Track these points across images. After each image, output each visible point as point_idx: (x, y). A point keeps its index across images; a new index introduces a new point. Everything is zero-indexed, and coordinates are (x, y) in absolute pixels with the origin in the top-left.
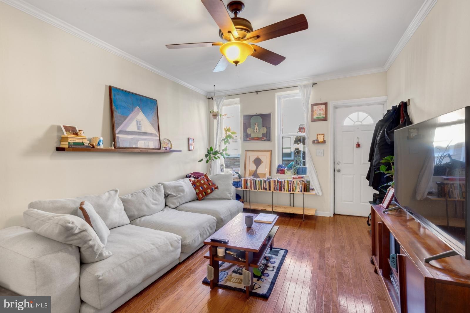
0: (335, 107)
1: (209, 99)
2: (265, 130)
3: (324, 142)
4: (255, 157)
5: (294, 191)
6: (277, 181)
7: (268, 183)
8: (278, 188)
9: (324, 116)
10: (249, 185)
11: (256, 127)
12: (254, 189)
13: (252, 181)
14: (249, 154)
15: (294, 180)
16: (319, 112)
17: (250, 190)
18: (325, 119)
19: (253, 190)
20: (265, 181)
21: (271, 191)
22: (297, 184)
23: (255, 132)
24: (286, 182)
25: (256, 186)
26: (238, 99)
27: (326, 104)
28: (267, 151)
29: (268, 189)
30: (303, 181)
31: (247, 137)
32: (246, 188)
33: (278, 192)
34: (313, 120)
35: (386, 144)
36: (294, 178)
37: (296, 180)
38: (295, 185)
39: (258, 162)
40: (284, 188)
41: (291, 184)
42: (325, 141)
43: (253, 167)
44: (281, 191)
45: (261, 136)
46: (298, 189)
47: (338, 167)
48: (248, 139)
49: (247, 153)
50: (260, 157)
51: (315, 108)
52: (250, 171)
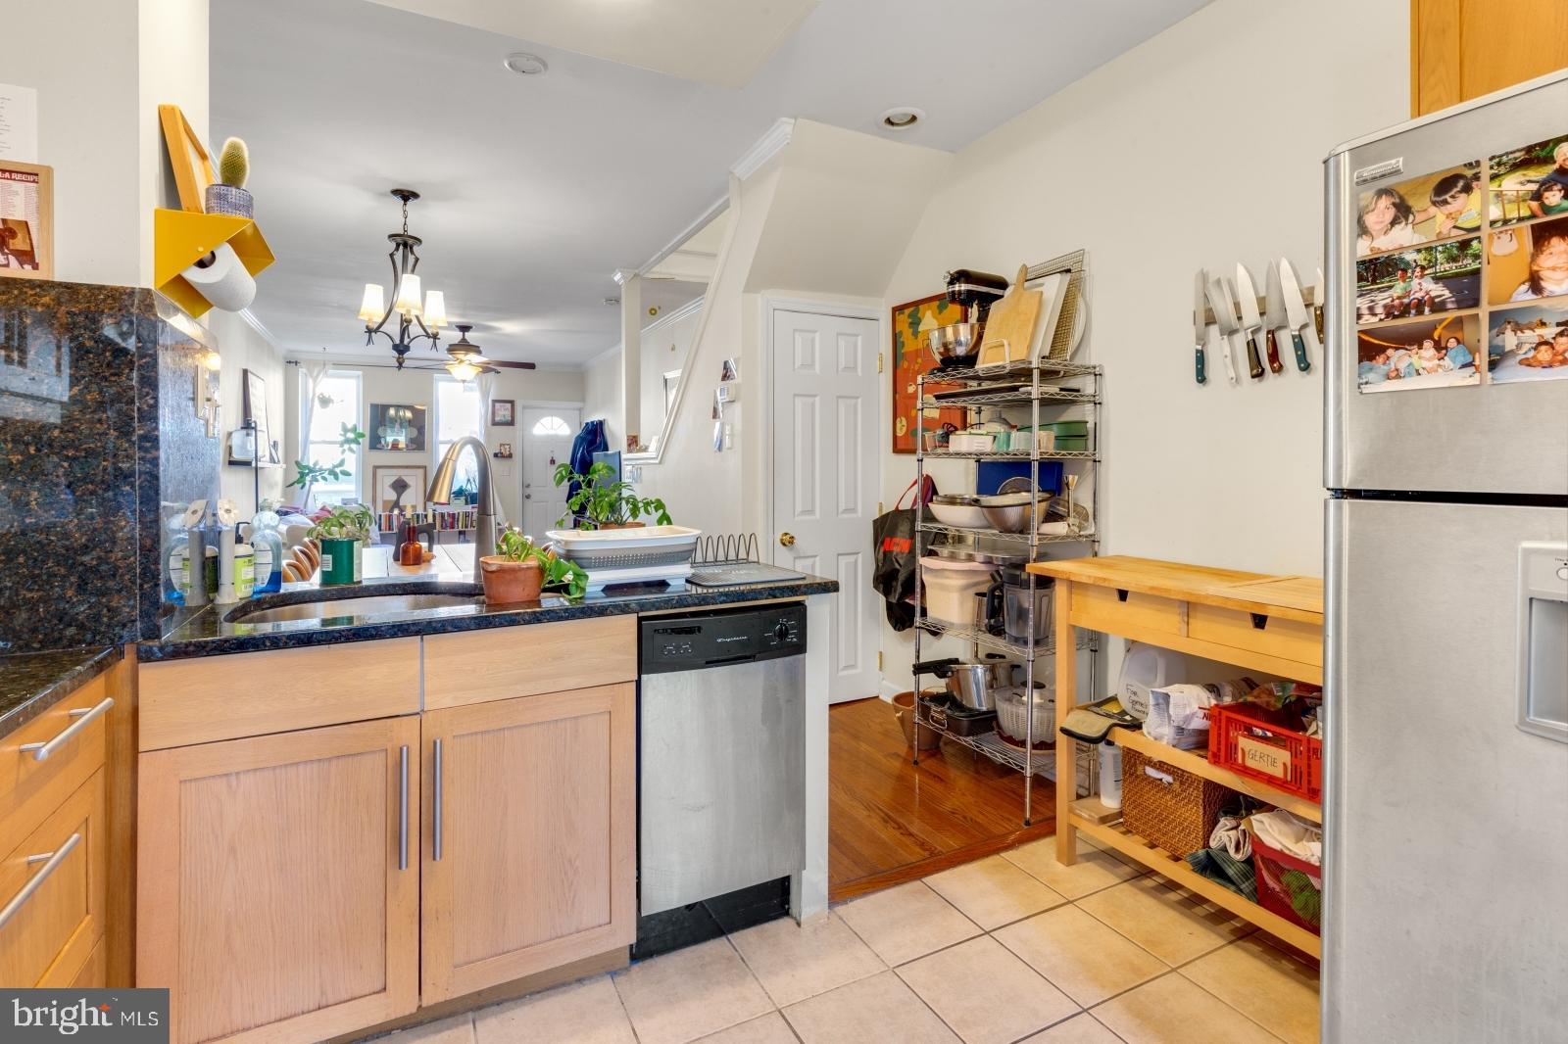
0: (524, 407)
1: (290, 362)
2: (414, 434)
3: (510, 456)
4: (394, 479)
6: (447, 515)
9: (510, 419)
14: (380, 472)
16: (502, 413)
18: (511, 424)
24: (461, 514)
26: (360, 373)
27: (512, 402)
28: (419, 467)
31: (376, 442)
32: (390, 529)
34: (495, 423)
35: (586, 461)
39: (400, 486)
40: (459, 524)
41: (469, 517)
42: (511, 454)
43: (392, 496)
44: (453, 528)
47: (528, 491)
48: (379, 445)
49: (378, 471)
50: (404, 478)
51: (497, 405)
52: (385, 502)
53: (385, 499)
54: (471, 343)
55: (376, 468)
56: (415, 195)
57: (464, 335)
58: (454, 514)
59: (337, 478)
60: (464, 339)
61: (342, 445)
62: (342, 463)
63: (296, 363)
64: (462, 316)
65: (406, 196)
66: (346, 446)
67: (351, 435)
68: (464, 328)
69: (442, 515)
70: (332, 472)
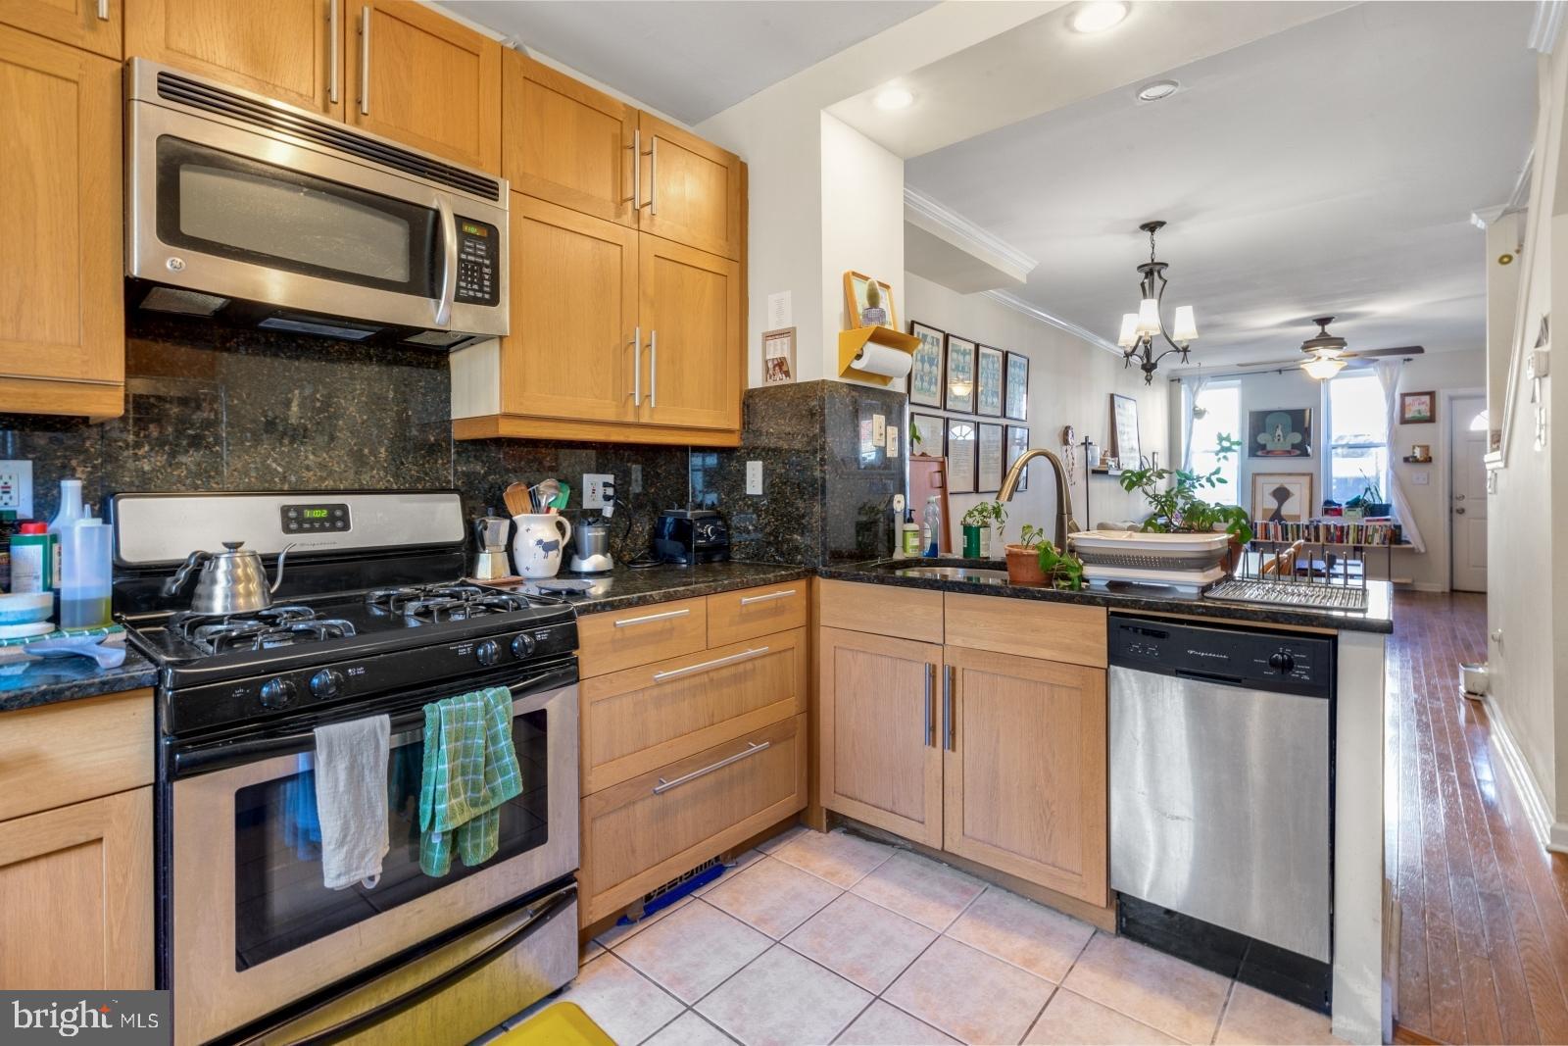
0: (1451, 399)
1: (1173, 381)
2: (1297, 438)
3: (1428, 460)
4: (1277, 486)
5: (1370, 543)
6: (1332, 526)
7: (1313, 530)
8: (1335, 538)
9: (1428, 414)
10: (1272, 532)
11: (1279, 432)
12: (1283, 540)
13: (1279, 527)
14: (1260, 480)
15: (1369, 524)
16: (1416, 407)
17: (1273, 543)
18: (1431, 419)
19: (1280, 540)
20: (1307, 527)
21: (1321, 543)
22: (1375, 530)
23: (1276, 440)
24: (1352, 527)
25: (1287, 534)
26: (1239, 382)
27: (1432, 394)
28: (1304, 474)
29: (1313, 540)
30: (1386, 526)
31: (1257, 449)
32: (1266, 538)
33: (1335, 544)
34: (1404, 421)
36: (1367, 521)
37: (1374, 523)
38: (1370, 532)
39: (1282, 494)
40: (1347, 538)
41: (1362, 530)
42: (1430, 458)
43: (1273, 504)
44: (1342, 542)
45: (1289, 448)
46: (1377, 539)
47: (1459, 505)
48: (1259, 453)
49: (1257, 478)
50: (1287, 486)
51: (1408, 400)
52: (1265, 510)
53: (1265, 507)
54: (1333, 336)
55: (1255, 475)
56: (1161, 224)
57: (1323, 329)
58: (1342, 528)
59: (1213, 485)
60: (1323, 333)
61: (1217, 454)
62: (1217, 471)
63: (1179, 380)
64: (1310, 309)
65: (1152, 227)
66: (1222, 455)
67: (1226, 444)
68: (1323, 321)
69: (1328, 528)
70: (1209, 480)
